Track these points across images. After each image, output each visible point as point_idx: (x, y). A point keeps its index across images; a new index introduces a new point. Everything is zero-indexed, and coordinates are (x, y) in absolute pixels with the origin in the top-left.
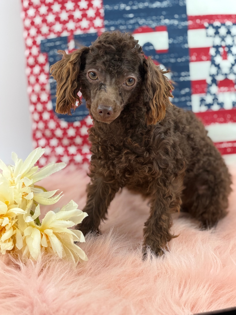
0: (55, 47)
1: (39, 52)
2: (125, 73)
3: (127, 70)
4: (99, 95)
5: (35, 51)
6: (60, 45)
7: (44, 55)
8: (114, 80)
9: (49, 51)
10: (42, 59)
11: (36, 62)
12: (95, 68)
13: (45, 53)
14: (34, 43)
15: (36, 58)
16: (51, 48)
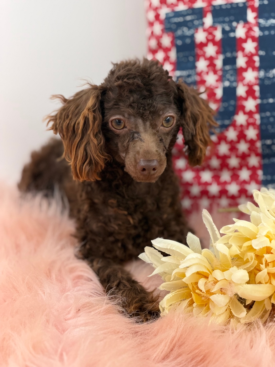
0: (185, 24)
1: (163, 31)
2: (160, 111)
3: (162, 107)
4: (134, 147)
5: (158, 28)
6: (192, 21)
7: (169, 36)
8: (148, 124)
9: (176, 30)
10: (166, 41)
11: (160, 46)
12: (120, 114)
13: (171, 33)
14: (157, 17)
15: (158, 38)
16: (179, 25)
